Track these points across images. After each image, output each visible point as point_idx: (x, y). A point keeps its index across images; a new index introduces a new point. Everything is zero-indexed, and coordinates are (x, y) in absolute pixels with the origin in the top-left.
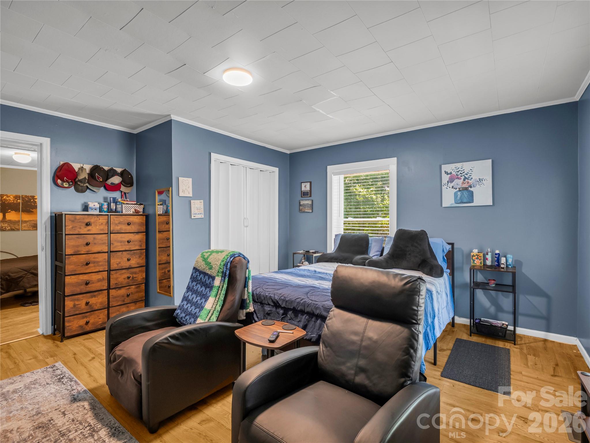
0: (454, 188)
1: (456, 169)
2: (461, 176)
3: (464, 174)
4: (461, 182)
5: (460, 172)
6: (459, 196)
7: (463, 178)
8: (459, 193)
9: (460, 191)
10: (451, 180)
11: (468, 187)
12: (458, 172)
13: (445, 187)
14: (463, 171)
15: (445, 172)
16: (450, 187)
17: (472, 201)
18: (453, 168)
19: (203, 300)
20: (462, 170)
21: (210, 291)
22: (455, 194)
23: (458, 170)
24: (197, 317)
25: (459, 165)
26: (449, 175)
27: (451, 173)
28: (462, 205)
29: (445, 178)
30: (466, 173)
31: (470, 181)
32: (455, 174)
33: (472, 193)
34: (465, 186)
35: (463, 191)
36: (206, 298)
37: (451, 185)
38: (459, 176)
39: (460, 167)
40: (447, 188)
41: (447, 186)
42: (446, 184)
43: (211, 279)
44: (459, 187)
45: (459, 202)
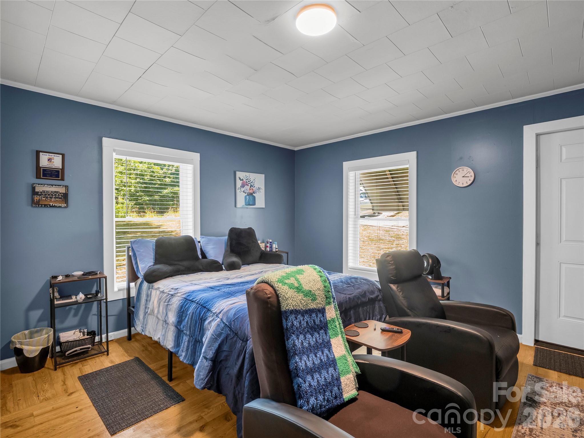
0: (245, 193)
1: (246, 177)
2: (249, 183)
3: (250, 182)
4: (249, 188)
5: (248, 180)
6: (247, 199)
7: (250, 185)
8: (248, 197)
9: (248, 195)
10: (243, 186)
11: (252, 192)
12: (247, 179)
13: (239, 190)
14: (250, 180)
15: (239, 177)
16: (242, 192)
17: (254, 204)
18: (244, 176)
19: (326, 351)
20: (249, 178)
21: (326, 333)
22: (245, 197)
23: (247, 178)
24: (338, 379)
25: (247, 174)
26: (242, 181)
27: (243, 180)
28: (249, 206)
29: (239, 183)
30: (251, 181)
31: (254, 189)
32: (245, 181)
33: (254, 197)
34: (251, 191)
35: (250, 196)
36: (328, 345)
37: (243, 189)
38: (248, 183)
39: (248, 176)
40: (240, 192)
41: (241, 190)
42: (240, 189)
43: (320, 315)
44: (247, 192)
45: (247, 204)
